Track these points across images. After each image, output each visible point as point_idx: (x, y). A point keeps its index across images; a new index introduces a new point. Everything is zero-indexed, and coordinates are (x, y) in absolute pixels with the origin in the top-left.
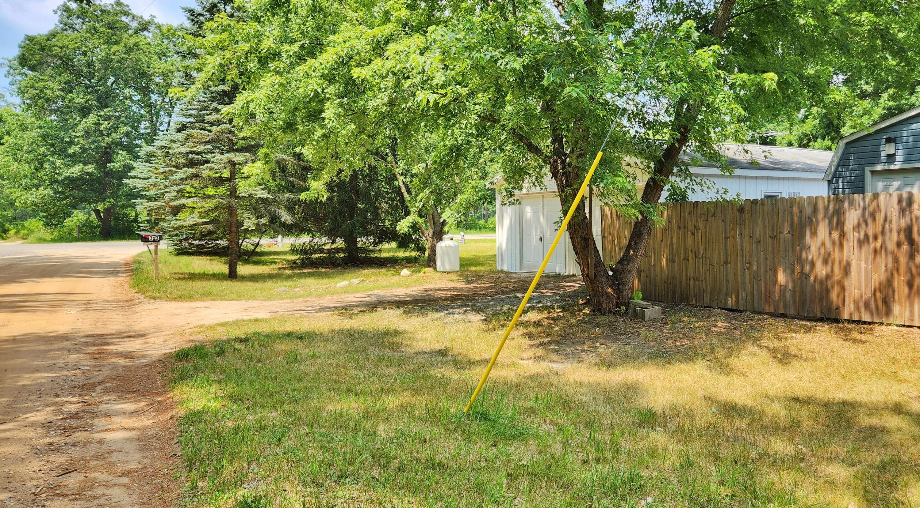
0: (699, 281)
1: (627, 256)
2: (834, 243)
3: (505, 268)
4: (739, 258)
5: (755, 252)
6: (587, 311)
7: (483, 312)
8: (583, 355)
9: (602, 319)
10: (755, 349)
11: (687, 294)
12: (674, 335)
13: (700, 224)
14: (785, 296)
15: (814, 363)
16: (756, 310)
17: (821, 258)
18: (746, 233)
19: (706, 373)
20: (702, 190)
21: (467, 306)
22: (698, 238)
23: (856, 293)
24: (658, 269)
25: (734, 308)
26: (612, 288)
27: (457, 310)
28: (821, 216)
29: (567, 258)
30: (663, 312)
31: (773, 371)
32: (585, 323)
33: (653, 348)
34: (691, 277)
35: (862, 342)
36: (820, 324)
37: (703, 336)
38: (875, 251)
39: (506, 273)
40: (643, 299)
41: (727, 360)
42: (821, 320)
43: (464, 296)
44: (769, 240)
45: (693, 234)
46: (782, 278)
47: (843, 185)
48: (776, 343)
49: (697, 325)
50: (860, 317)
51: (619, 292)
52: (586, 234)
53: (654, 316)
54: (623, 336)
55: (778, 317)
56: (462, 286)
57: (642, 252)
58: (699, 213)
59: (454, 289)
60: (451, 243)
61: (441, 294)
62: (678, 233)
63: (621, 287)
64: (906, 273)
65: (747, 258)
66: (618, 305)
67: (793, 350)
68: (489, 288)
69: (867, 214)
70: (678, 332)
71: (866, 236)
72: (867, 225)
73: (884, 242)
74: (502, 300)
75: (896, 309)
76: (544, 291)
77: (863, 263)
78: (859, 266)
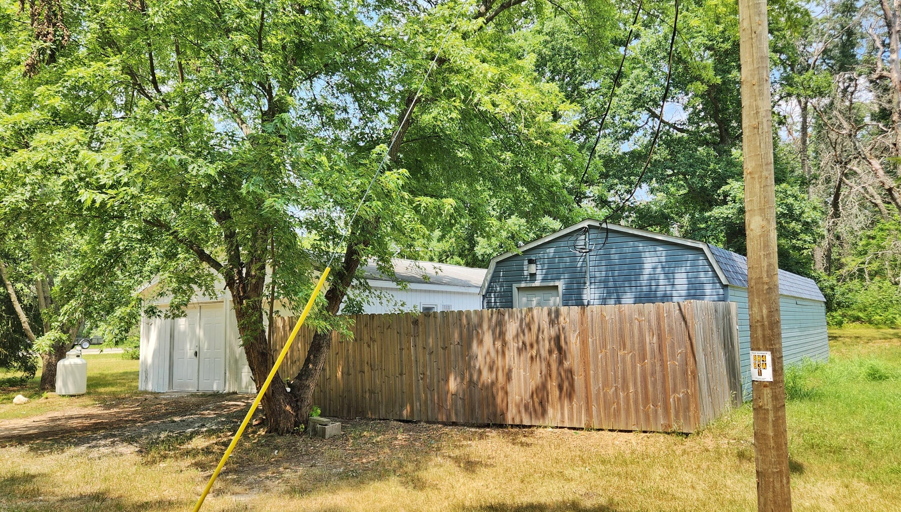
0: (374, 393)
1: (306, 370)
2: (497, 352)
3: (150, 388)
4: (414, 369)
5: (428, 362)
6: (262, 432)
7: (136, 442)
8: (268, 482)
9: (279, 440)
10: (439, 459)
11: (362, 408)
12: (359, 452)
13: (376, 336)
14: (456, 405)
15: (494, 469)
16: (430, 420)
17: (487, 366)
18: (420, 344)
19: (401, 489)
20: (381, 303)
21: (115, 436)
22: (374, 350)
23: (517, 398)
24: (333, 383)
25: (409, 419)
26: (291, 405)
27: (103, 442)
28: (485, 326)
29: (228, 374)
30: (343, 428)
31: (462, 481)
32: (262, 446)
33: (340, 467)
34: (367, 389)
35: (528, 445)
36: (488, 430)
37: (387, 450)
38: (532, 357)
39: (152, 393)
40: (321, 415)
41: (416, 473)
42: (488, 426)
43: (107, 423)
44: (441, 351)
45: (369, 346)
46: (453, 385)
47: (495, 300)
48: (457, 452)
49: (378, 439)
50: (521, 421)
51: (297, 409)
52: (264, 349)
53: (334, 432)
54: (306, 458)
55: (450, 425)
56: (99, 412)
57: (321, 365)
58: (375, 326)
59: (91, 416)
60: (78, 361)
61: (74, 423)
62: (354, 345)
63: (299, 403)
64: (557, 378)
65: (421, 368)
66: (297, 424)
67: (473, 459)
68: (134, 412)
69: (524, 323)
70: (361, 449)
71: (524, 343)
72: (524, 335)
73: (538, 351)
74: (157, 426)
75: (550, 411)
76: (206, 412)
77: (522, 371)
78: (519, 373)
